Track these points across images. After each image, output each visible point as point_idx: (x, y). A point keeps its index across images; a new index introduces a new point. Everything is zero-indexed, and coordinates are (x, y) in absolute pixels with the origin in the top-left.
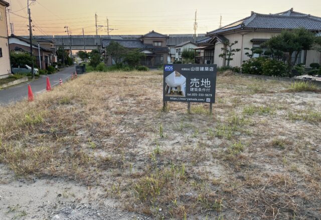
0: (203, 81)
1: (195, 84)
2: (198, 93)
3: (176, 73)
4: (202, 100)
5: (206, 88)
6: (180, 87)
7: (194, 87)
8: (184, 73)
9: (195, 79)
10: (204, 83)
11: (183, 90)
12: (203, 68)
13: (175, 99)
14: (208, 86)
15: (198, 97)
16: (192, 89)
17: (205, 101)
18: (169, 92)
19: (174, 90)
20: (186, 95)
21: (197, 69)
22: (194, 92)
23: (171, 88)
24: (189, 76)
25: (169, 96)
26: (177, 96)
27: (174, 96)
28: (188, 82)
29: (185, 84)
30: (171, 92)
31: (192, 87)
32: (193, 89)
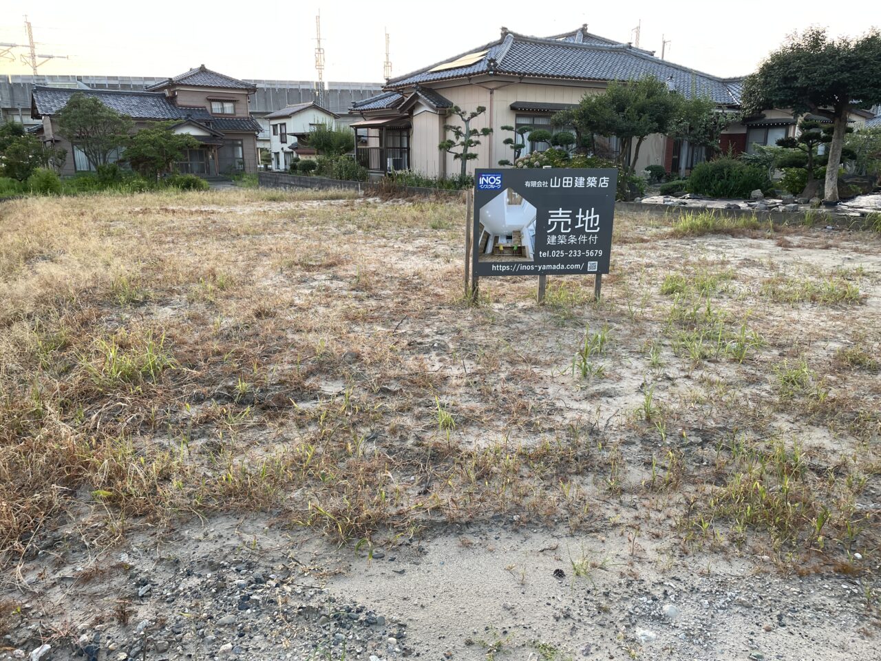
0: (580, 216)
1: (559, 223)
2: (567, 247)
3: (510, 196)
5: (588, 235)
6: (519, 233)
7: (557, 232)
8: (533, 196)
9: (561, 211)
10: (583, 222)
11: (528, 242)
12: (582, 179)
13: (503, 268)
14: (595, 228)
15: (566, 260)
16: (552, 240)
17: (584, 271)
18: (489, 250)
19: (503, 242)
20: (536, 255)
21: (567, 182)
22: (558, 247)
23: (496, 239)
24: (544, 202)
25: (489, 260)
26: (511, 260)
27: (504, 260)
28: (542, 220)
29: (533, 227)
30: (496, 248)
31: (551, 234)
32: (554, 237)
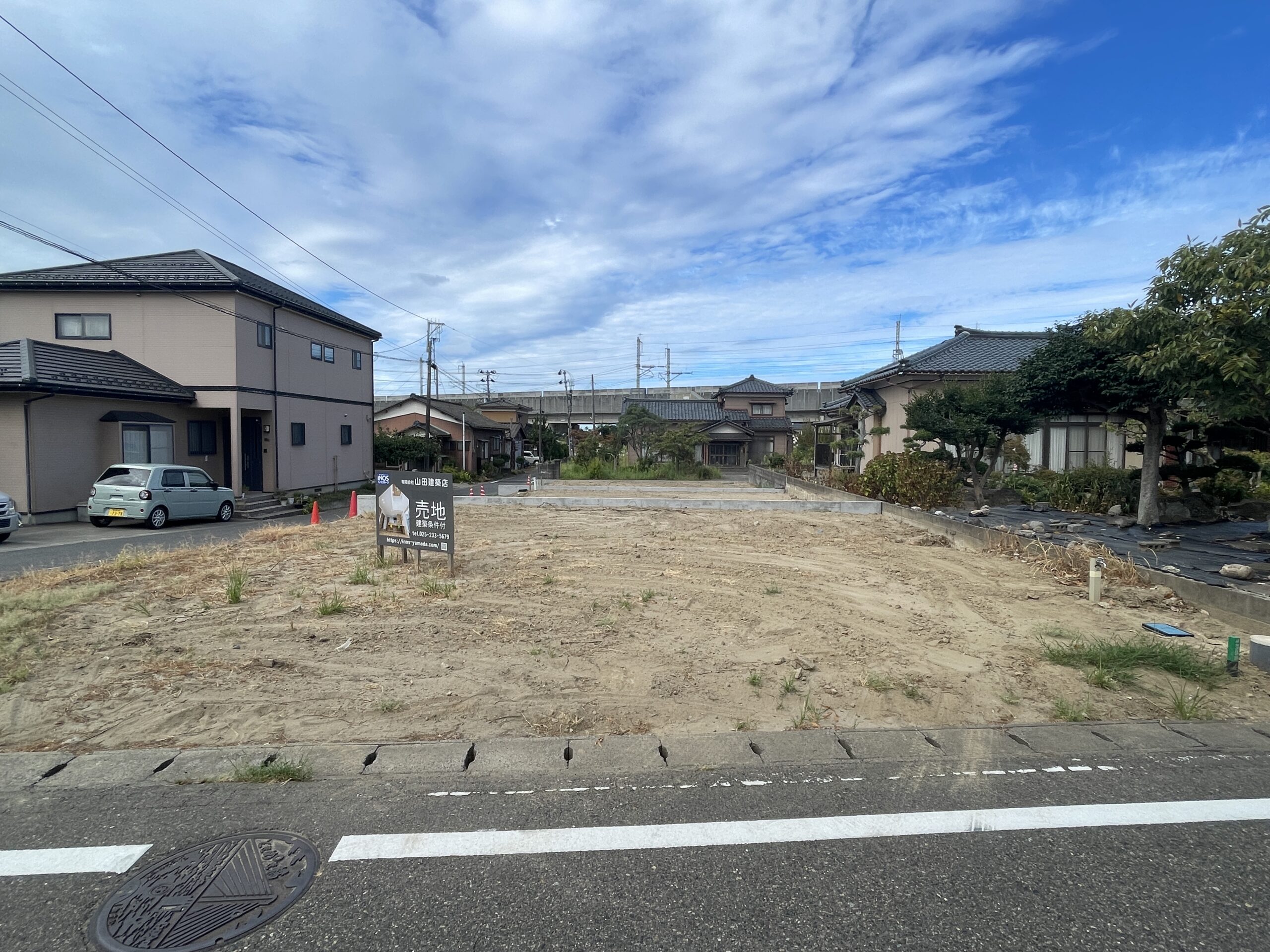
0: (433, 507)
1: (422, 511)
2: (427, 530)
3: (394, 489)
4: (435, 545)
5: (439, 522)
6: (400, 516)
7: (421, 518)
8: (405, 490)
9: (423, 502)
10: (436, 512)
11: (406, 524)
12: (432, 480)
13: (393, 541)
14: (443, 517)
15: (428, 540)
17: (439, 550)
18: (385, 527)
20: (411, 534)
21: (424, 482)
22: (422, 529)
23: (388, 519)
24: (414, 495)
26: (397, 535)
27: (393, 535)
28: (412, 506)
29: (408, 512)
30: (388, 526)
31: (418, 519)
32: (420, 522)
